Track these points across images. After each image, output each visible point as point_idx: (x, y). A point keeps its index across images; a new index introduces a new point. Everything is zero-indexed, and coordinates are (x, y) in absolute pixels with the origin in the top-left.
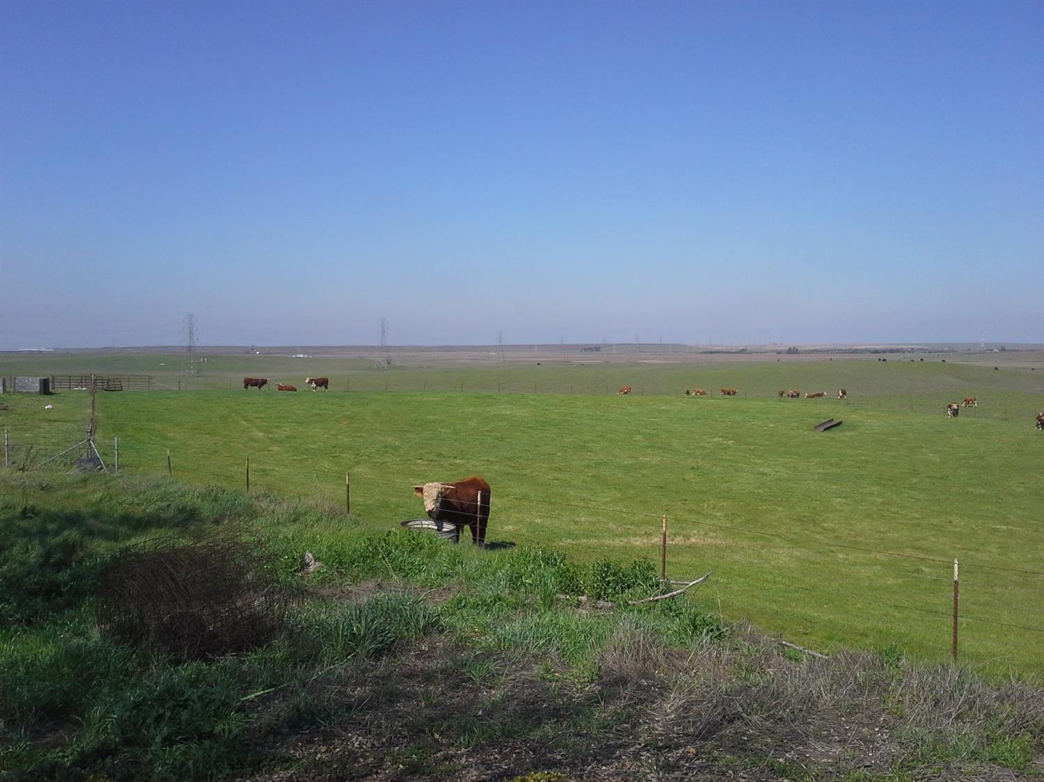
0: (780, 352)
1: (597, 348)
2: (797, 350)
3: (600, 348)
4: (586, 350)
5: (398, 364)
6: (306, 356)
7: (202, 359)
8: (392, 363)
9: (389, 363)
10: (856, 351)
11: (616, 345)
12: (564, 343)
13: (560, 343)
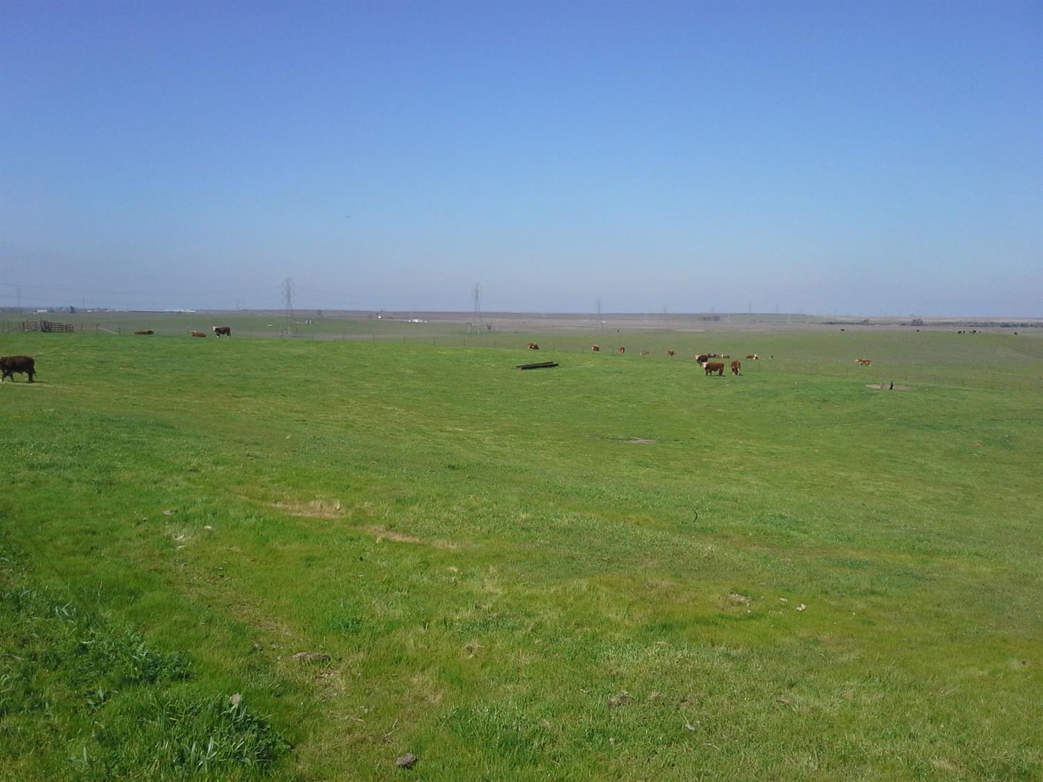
0: (904, 324)
1: (716, 318)
2: (922, 322)
3: (719, 318)
4: (704, 319)
5: (497, 329)
6: (421, 321)
7: (307, 322)
8: (492, 328)
9: (490, 329)
10: (993, 325)
11: (732, 315)
12: (668, 312)
13: (664, 312)
